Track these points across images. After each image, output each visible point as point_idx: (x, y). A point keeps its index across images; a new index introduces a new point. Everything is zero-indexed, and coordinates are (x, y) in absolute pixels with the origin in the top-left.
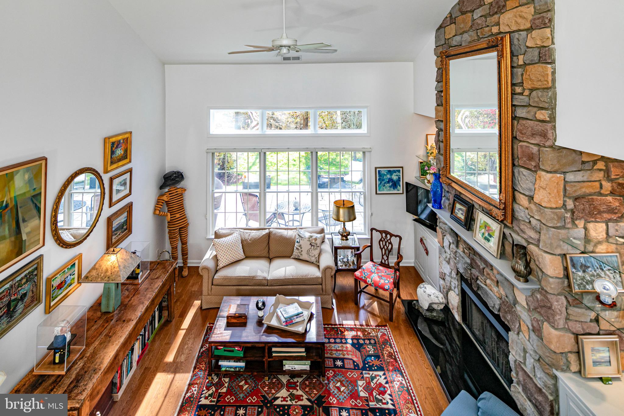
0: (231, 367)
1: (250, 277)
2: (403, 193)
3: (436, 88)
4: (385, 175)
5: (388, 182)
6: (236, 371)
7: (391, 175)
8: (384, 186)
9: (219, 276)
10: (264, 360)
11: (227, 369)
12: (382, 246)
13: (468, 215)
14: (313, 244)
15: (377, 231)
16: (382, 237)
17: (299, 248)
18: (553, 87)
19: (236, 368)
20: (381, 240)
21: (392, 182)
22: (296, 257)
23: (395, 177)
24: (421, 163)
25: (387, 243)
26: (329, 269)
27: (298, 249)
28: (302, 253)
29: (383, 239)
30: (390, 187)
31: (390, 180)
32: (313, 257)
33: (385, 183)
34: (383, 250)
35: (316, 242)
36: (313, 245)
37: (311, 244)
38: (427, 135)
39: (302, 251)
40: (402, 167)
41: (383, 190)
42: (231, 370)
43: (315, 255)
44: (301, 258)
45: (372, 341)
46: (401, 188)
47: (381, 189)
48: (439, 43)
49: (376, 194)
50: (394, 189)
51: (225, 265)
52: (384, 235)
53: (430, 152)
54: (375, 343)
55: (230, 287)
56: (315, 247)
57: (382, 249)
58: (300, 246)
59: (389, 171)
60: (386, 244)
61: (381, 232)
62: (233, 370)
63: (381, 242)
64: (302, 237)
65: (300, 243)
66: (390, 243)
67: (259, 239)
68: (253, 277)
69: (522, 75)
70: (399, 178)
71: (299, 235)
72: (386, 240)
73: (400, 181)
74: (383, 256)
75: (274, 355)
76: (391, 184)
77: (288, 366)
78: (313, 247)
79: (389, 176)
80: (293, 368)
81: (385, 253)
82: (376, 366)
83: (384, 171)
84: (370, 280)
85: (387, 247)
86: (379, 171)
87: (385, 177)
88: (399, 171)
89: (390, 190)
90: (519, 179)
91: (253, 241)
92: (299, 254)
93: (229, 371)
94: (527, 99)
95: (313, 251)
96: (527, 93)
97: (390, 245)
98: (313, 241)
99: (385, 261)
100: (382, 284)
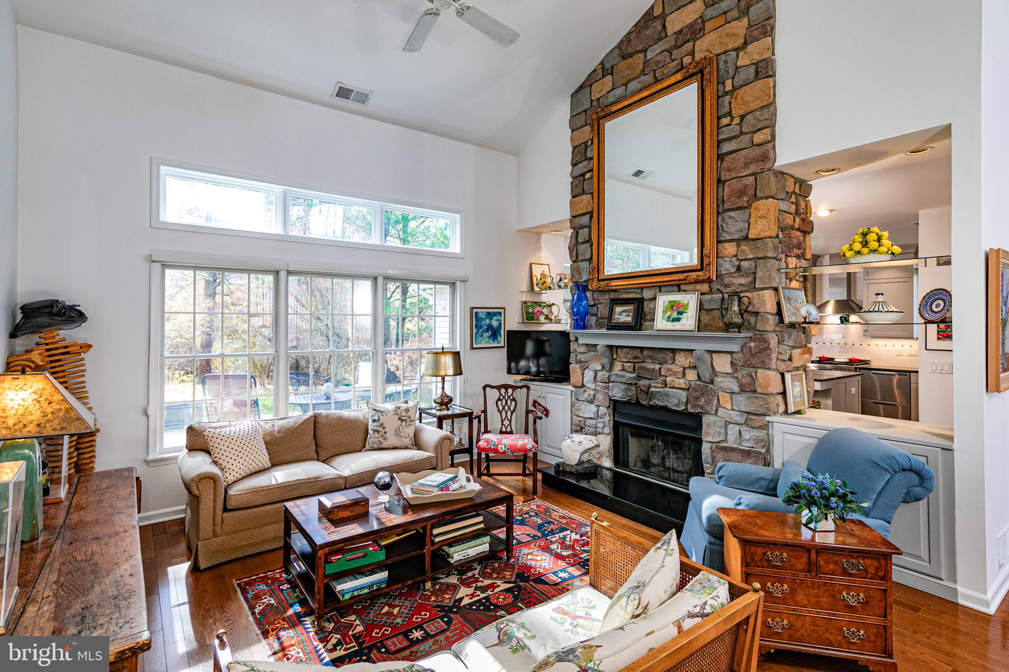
0: (362, 588)
1: (309, 479)
2: (504, 347)
3: (571, 174)
4: (483, 319)
5: (487, 330)
6: (372, 591)
7: (491, 319)
8: (482, 336)
9: (241, 490)
10: (425, 551)
11: (355, 593)
12: (501, 408)
13: (638, 312)
14: (403, 418)
15: (492, 387)
16: (501, 394)
17: (380, 429)
18: (774, 102)
19: (370, 586)
20: (499, 399)
21: (492, 330)
22: (375, 446)
23: (495, 323)
24: (525, 302)
25: (509, 401)
26: (446, 441)
27: (378, 431)
28: (387, 435)
29: (501, 397)
30: (489, 337)
31: (490, 327)
32: (406, 438)
33: (483, 332)
34: (504, 413)
35: (409, 414)
36: (404, 420)
37: (400, 419)
38: (531, 264)
39: (385, 433)
40: (504, 308)
41: (481, 343)
42: (363, 592)
43: (409, 435)
44: (384, 445)
45: (533, 514)
46: (502, 340)
47: (478, 341)
48: (579, 109)
49: (472, 348)
50: (493, 340)
51: (240, 477)
52: (503, 391)
53: (542, 281)
54: (536, 514)
55: (267, 507)
56: (408, 423)
57: (501, 413)
58: (381, 425)
59: (489, 313)
60: (506, 403)
61: (498, 388)
62: (366, 591)
63: (499, 403)
64: (381, 412)
65: (381, 421)
66: (514, 399)
67: (297, 428)
68: (317, 478)
69: (730, 103)
70: (500, 324)
71: (375, 410)
72: (506, 397)
73: (501, 328)
74: (502, 421)
75: (437, 540)
76: (490, 333)
77: (458, 554)
78: (404, 423)
79: (488, 321)
80: (465, 555)
81: (506, 416)
82: (556, 529)
83: (482, 313)
84: (503, 447)
85: (509, 408)
86: (476, 313)
87: (483, 323)
88: (500, 314)
89: (488, 342)
90: (725, 225)
91: (285, 432)
92: (380, 439)
93: (359, 595)
94: (738, 127)
95: (405, 430)
96: (737, 120)
97: (513, 403)
98: (404, 414)
99: (506, 428)
100: (522, 445)
